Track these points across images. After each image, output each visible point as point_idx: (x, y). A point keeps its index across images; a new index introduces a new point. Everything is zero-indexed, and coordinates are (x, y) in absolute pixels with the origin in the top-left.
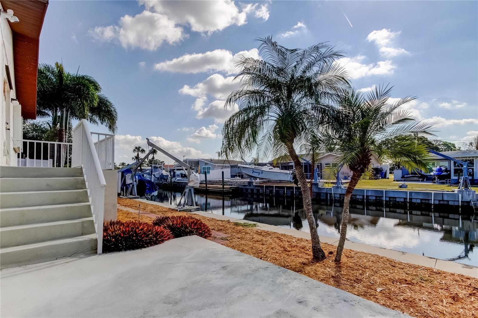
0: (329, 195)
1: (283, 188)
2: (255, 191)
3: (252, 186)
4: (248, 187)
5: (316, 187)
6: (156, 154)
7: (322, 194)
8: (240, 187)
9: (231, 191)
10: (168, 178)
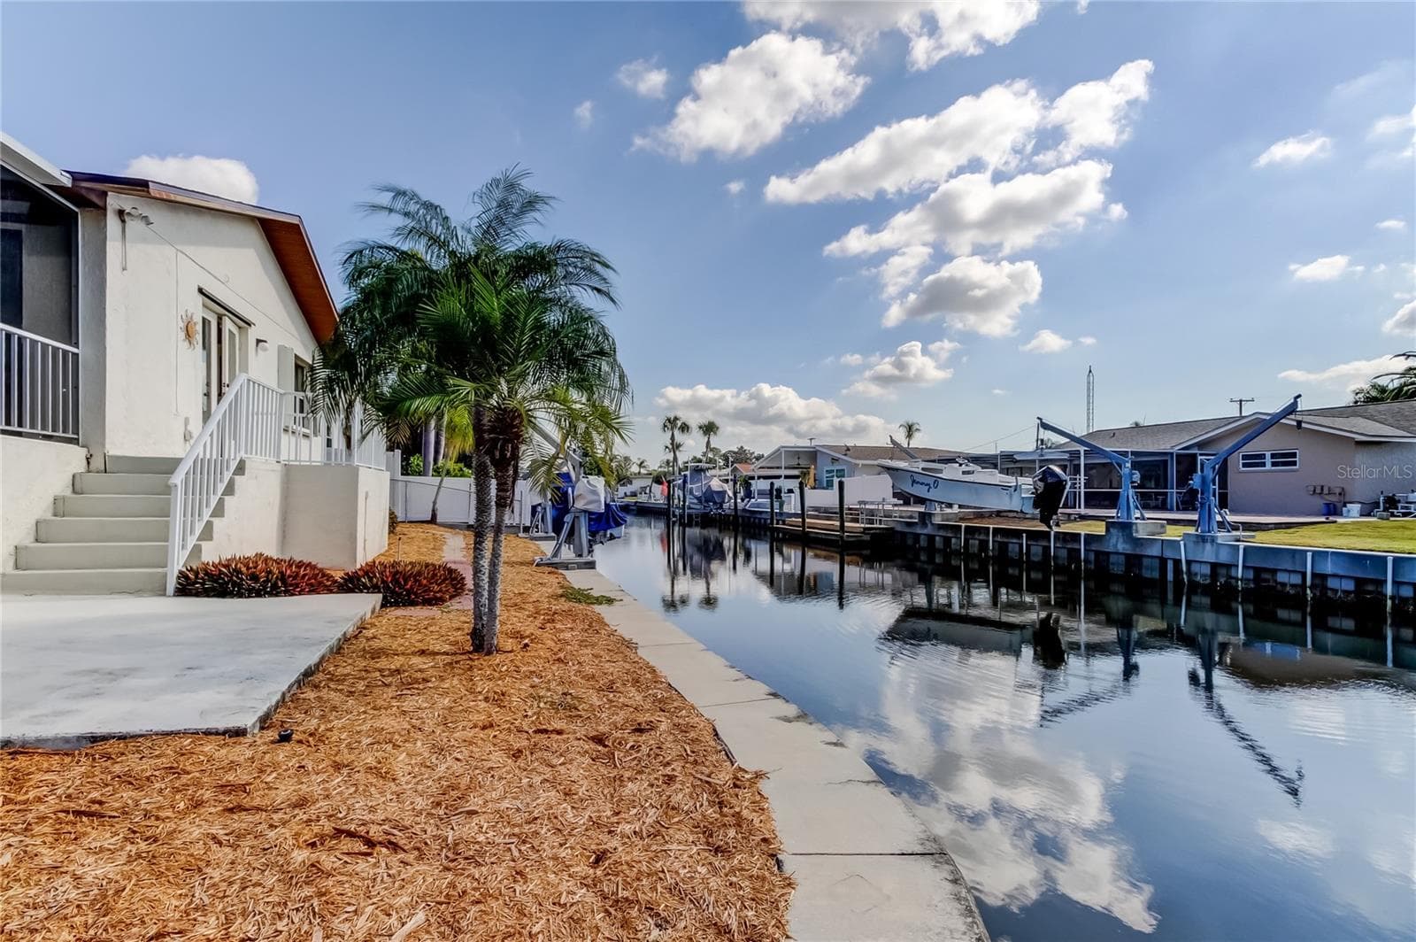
0: (1170, 565)
1: (1017, 534)
2: (939, 542)
3: (929, 525)
4: (919, 531)
5: (1123, 535)
6: (715, 433)
7: (1146, 562)
8: (899, 528)
9: (869, 538)
10: (726, 501)
